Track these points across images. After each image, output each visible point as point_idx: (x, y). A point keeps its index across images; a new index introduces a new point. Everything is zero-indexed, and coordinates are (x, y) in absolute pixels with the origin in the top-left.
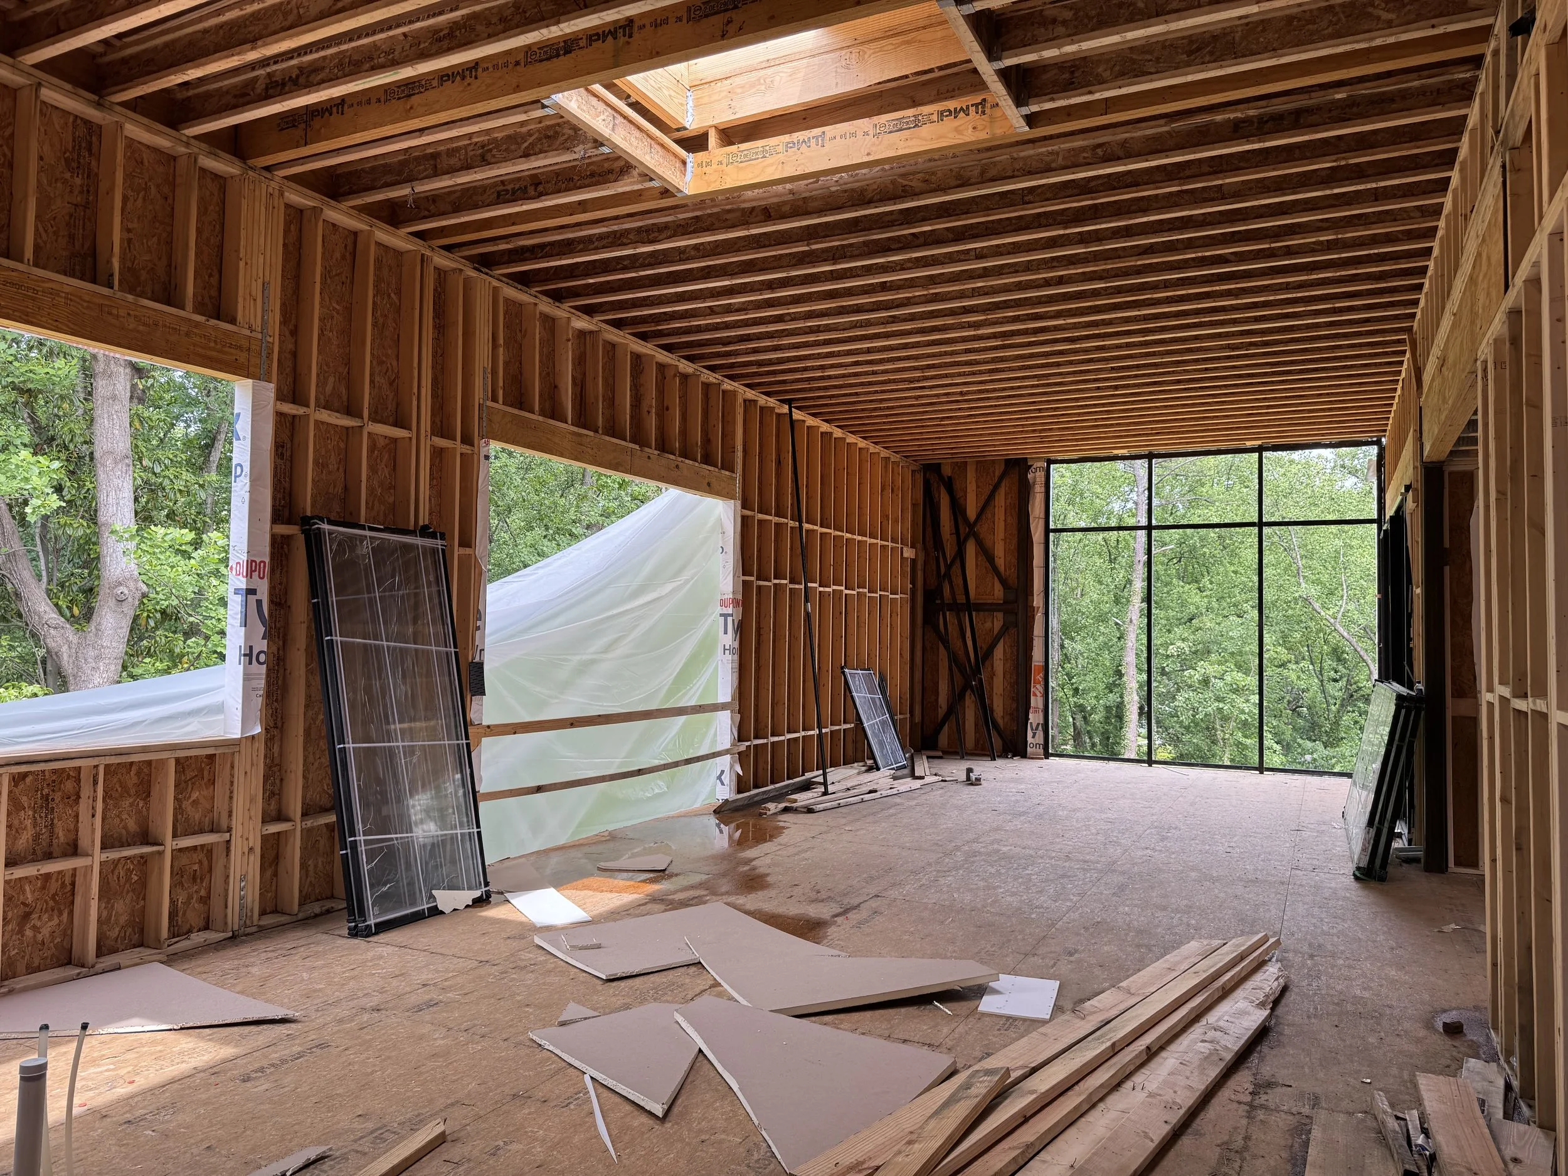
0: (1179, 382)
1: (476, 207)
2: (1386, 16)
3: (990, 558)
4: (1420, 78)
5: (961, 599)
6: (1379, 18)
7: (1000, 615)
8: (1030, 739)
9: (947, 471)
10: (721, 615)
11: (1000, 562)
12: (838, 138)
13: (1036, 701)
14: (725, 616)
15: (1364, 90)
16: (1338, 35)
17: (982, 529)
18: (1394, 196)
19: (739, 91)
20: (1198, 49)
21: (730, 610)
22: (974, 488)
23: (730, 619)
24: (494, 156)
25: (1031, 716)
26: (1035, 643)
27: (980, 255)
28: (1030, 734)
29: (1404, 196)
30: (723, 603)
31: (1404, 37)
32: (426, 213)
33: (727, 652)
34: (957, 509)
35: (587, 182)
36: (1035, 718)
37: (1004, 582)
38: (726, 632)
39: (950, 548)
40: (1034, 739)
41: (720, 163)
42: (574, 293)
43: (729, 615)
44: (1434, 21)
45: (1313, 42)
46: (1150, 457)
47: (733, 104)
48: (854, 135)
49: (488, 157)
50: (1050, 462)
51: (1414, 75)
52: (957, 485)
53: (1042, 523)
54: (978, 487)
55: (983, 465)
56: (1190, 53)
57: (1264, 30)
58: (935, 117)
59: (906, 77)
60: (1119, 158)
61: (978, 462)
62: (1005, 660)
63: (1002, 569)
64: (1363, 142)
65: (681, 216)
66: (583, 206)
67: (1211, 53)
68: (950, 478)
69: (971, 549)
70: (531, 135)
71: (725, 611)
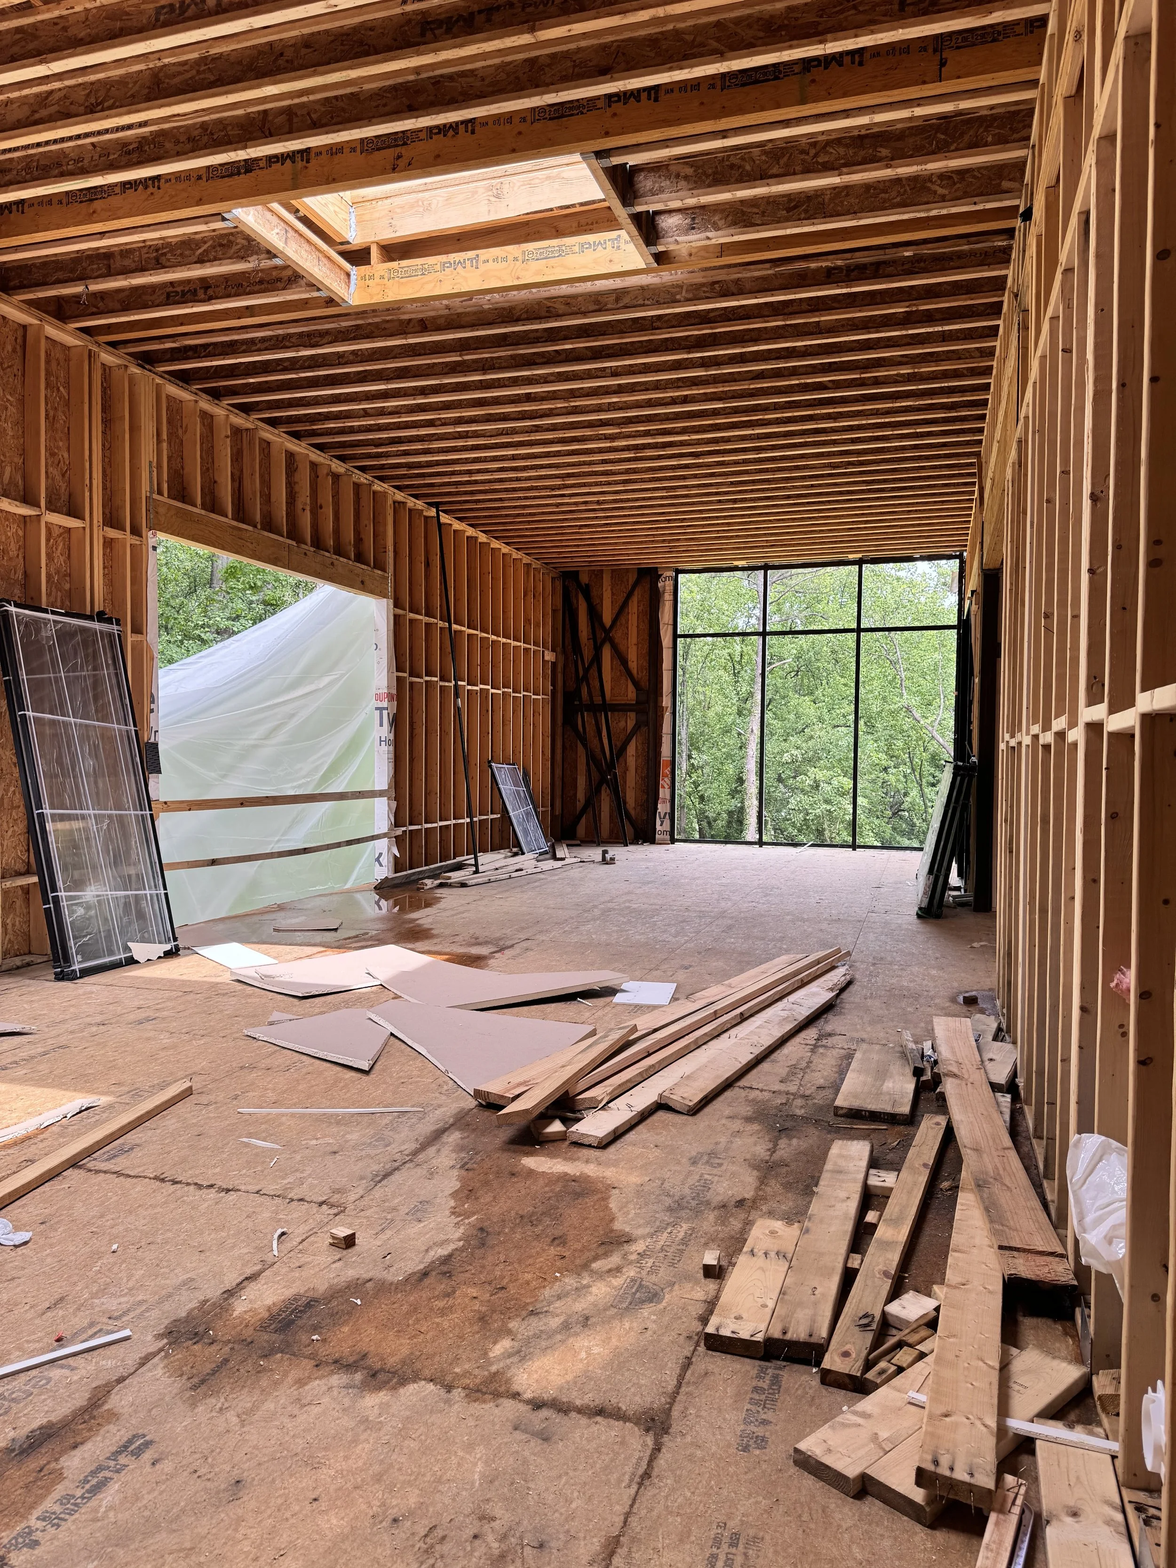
0: (789, 497)
1: (145, 306)
2: (941, 191)
3: (624, 662)
4: (969, 243)
5: (598, 700)
6: (935, 192)
7: (632, 715)
8: (658, 827)
9: (584, 579)
10: (377, 709)
11: (633, 665)
12: (491, 261)
13: (664, 793)
14: (380, 709)
15: (926, 250)
16: (904, 205)
17: (617, 635)
18: (958, 339)
19: (398, 211)
20: (795, 207)
21: (385, 704)
22: (609, 594)
23: (385, 713)
24: (168, 260)
25: (659, 806)
26: (664, 740)
27: (615, 373)
28: (658, 822)
29: (965, 339)
30: (378, 697)
31: (954, 210)
32: (95, 310)
33: (383, 744)
34: (594, 615)
35: (257, 288)
36: (663, 808)
37: (636, 684)
38: (381, 725)
39: (587, 653)
40: (662, 826)
41: (382, 277)
42: (233, 392)
43: (384, 708)
44: (976, 199)
45: (885, 209)
46: (766, 568)
47: (394, 222)
48: (505, 259)
49: (163, 260)
50: (678, 571)
51: (964, 241)
52: (594, 593)
53: (670, 628)
54: (613, 594)
55: (618, 573)
56: (789, 210)
57: (847, 195)
58: (576, 249)
59: (551, 210)
60: (733, 294)
61: (613, 571)
62: (637, 757)
63: (635, 672)
64: (931, 292)
65: (344, 324)
66: (250, 311)
67: (806, 211)
68: (587, 585)
69: (607, 653)
70: (205, 243)
71: (380, 705)
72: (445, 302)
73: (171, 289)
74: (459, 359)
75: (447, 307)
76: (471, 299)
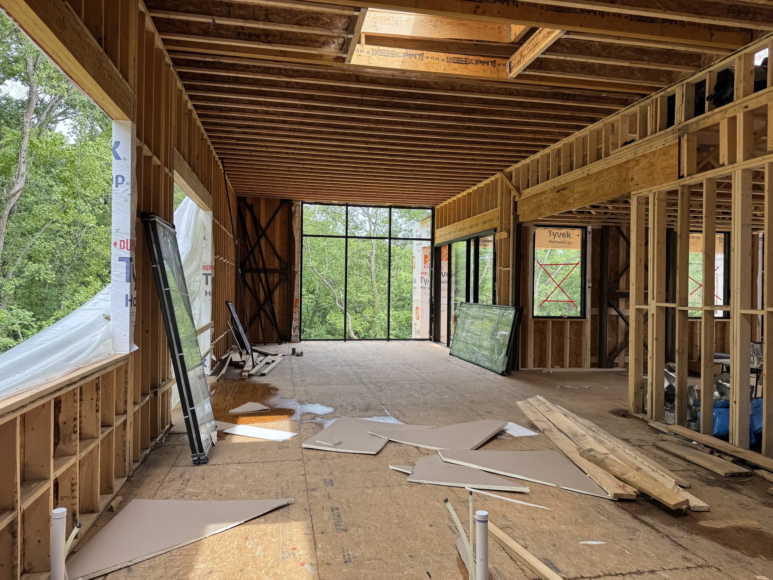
3: (273, 247)
4: (627, 96)
5: (254, 266)
7: (277, 275)
8: (293, 334)
9: (249, 202)
10: (204, 274)
11: (278, 249)
12: (430, 58)
13: (296, 316)
14: (207, 275)
15: (611, 95)
16: (626, 77)
17: (269, 232)
19: (379, 20)
20: (584, 68)
21: (210, 272)
22: (264, 211)
23: (210, 278)
25: (293, 323)
26: (296, 288)
28: (293, 331)
30: (205, 268)
31: (644, 84)
32: (181, 30)
33: (208, 295)
34: (256, 222)
36: (295, 323)
37: (279, 258)
38: (207, 284)
39: (253, 241)
40: (295, 333)
41: (368, 52)
43: (209, 274)
45: (618, 78)
46: (347, 205)
47: (376, 25)
48: (438, 59)
50: (303, 203)
52: (255, 209)
53: (299, 231)
54: (266, 211)
55: (269, 201)
56: (581, 69)
58: (474, 62)
59: (462, 40)
61: (266, 199)
62: (280, 296)
63: (279, 252)
64: (579, 109)
66: (284, 54)
67: (588, 71)
68: (251, 205)
69: (263, 242)
71: (206, 272)
72: (392, 72)
73: (241, 30)
74: (360, 98)
75: (393, 75)
76: (404, 73)
